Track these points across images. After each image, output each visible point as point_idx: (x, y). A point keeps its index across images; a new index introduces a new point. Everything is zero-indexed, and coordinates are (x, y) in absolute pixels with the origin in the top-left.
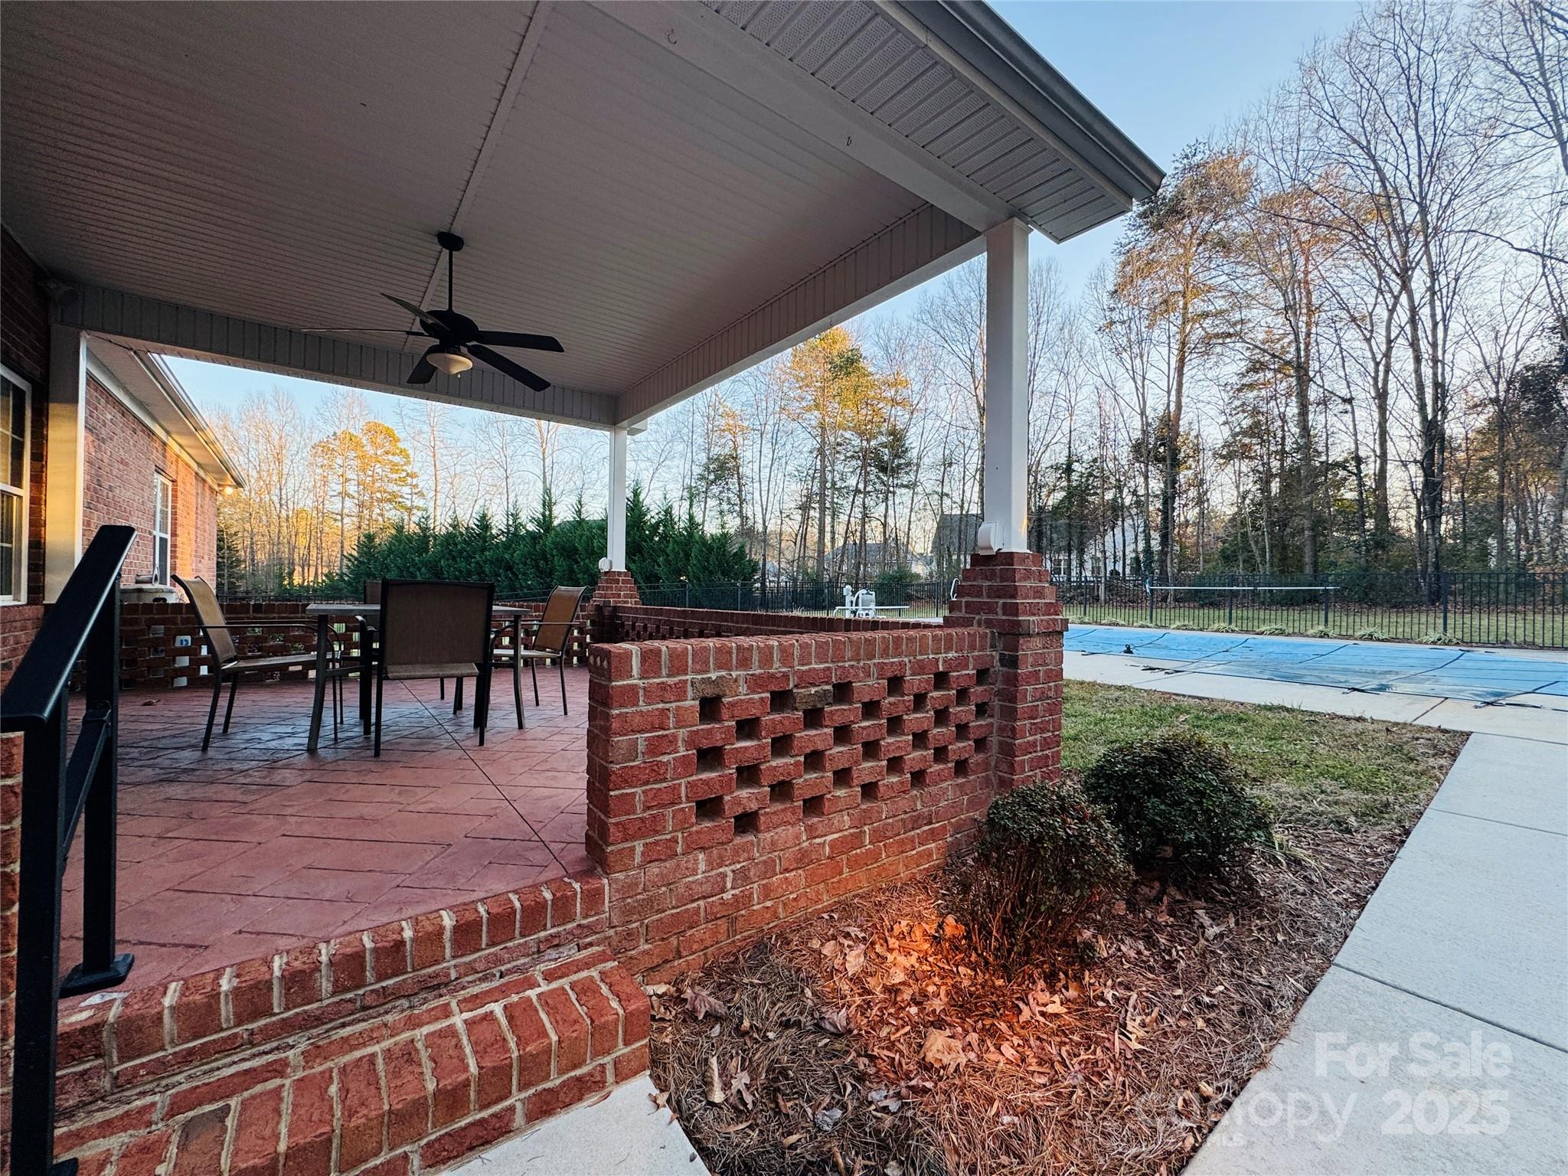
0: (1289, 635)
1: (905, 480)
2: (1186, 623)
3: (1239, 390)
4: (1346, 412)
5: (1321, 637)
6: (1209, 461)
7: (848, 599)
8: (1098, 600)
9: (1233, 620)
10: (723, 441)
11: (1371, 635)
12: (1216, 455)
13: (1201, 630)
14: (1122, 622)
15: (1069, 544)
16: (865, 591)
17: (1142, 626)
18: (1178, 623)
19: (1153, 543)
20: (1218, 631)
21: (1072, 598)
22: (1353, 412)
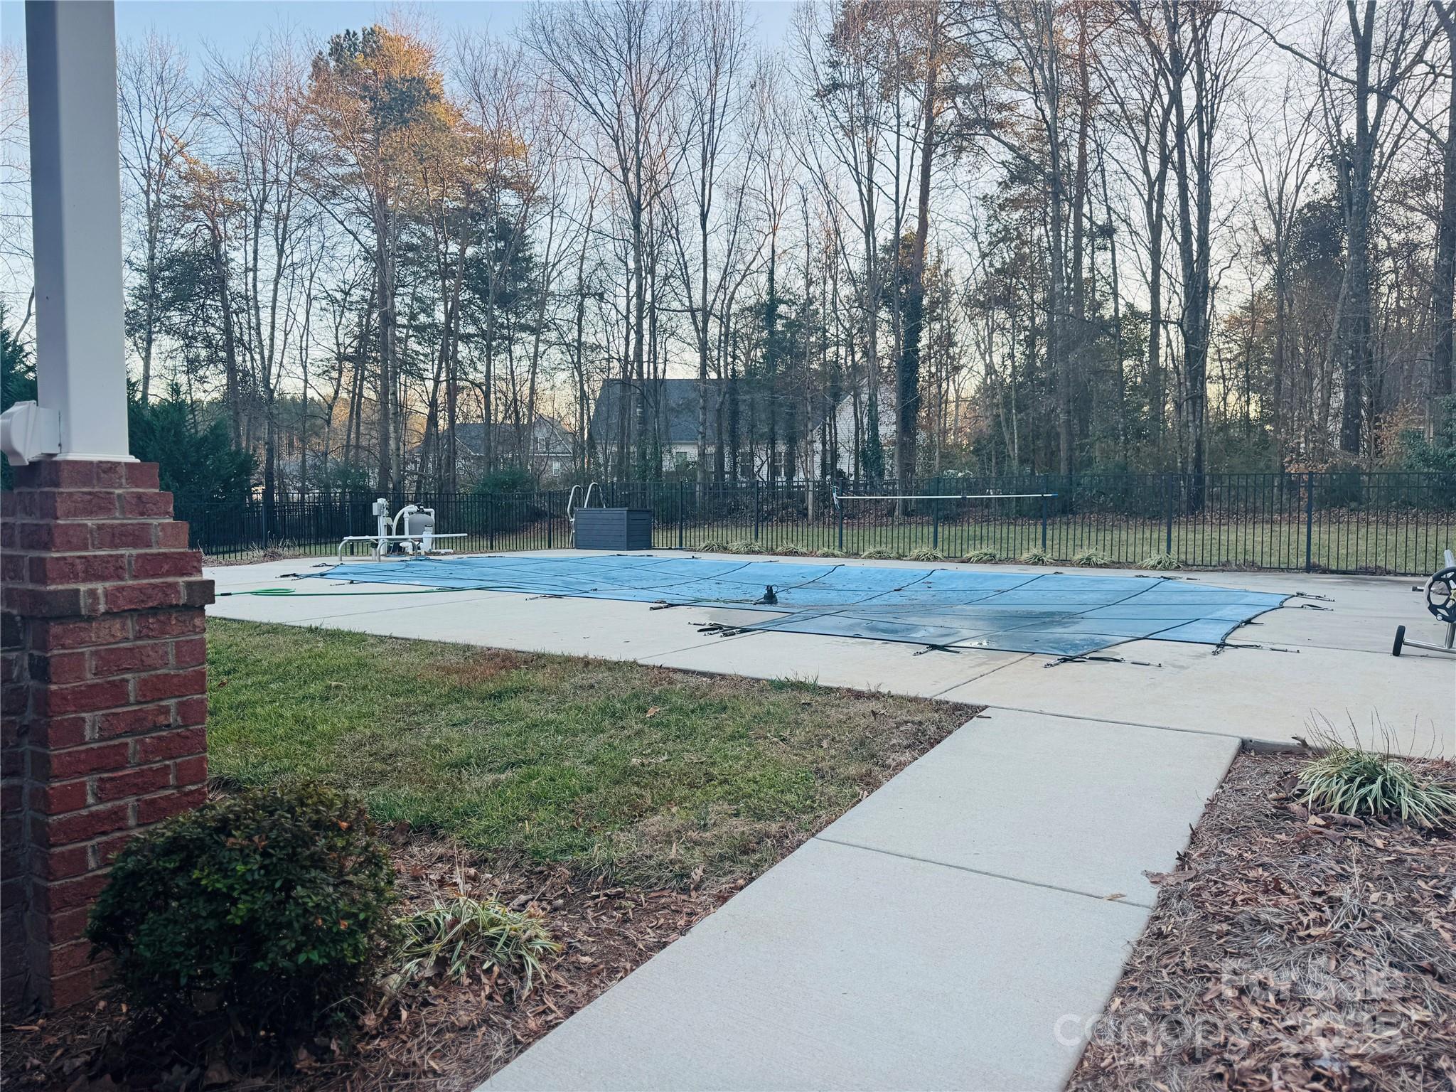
0: (1001, 562)
1: (530, 318)
2: (883, 548)
3: (1002, 207)
4: (1106, 249)
5: (1035, 564)
6: (957, 310)
7: (383, 521)
8: (806, 515)
9: (940, 544)
10: (191, 226)
11: (1089, 559)
12: (970, 302)
13: (899, 558)
14: (804, 550)
15: (772, 430)
16: (414, 508)
17: (826, 555)
18: (872, 550)
19: (882, 430)
20: (917, 559)
21: (771, 513)
22: (1113, 251)
